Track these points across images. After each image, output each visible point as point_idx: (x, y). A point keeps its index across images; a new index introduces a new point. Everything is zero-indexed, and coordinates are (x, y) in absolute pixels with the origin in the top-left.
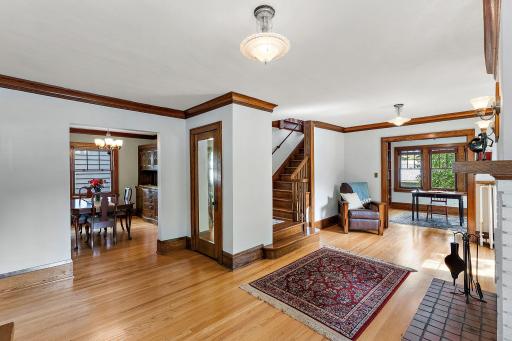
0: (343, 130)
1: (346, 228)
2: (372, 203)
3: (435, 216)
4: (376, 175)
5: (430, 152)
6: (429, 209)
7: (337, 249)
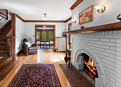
0: (24, 21)
1: (27, 54)
2: (33, 44)
3: (44, 47)
4: (34, 36)
5: (42, 31)
6: (43, 45)
7: (28, 63)
